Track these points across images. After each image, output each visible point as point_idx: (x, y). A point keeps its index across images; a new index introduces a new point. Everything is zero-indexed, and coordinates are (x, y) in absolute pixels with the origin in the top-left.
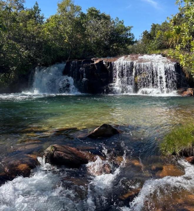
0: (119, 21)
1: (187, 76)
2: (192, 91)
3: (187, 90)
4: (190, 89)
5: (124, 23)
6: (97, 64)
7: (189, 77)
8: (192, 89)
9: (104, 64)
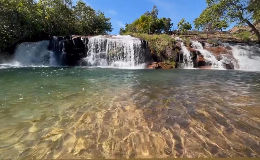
0: (101, 13)
1: (152, 52)
2: (156, 65)
3: (152, 64)
4: (155, 63)
5: (105, 14)
6: (74, 39)
7: (154, 53)
8: (156, 63)
9: (81, 40)
